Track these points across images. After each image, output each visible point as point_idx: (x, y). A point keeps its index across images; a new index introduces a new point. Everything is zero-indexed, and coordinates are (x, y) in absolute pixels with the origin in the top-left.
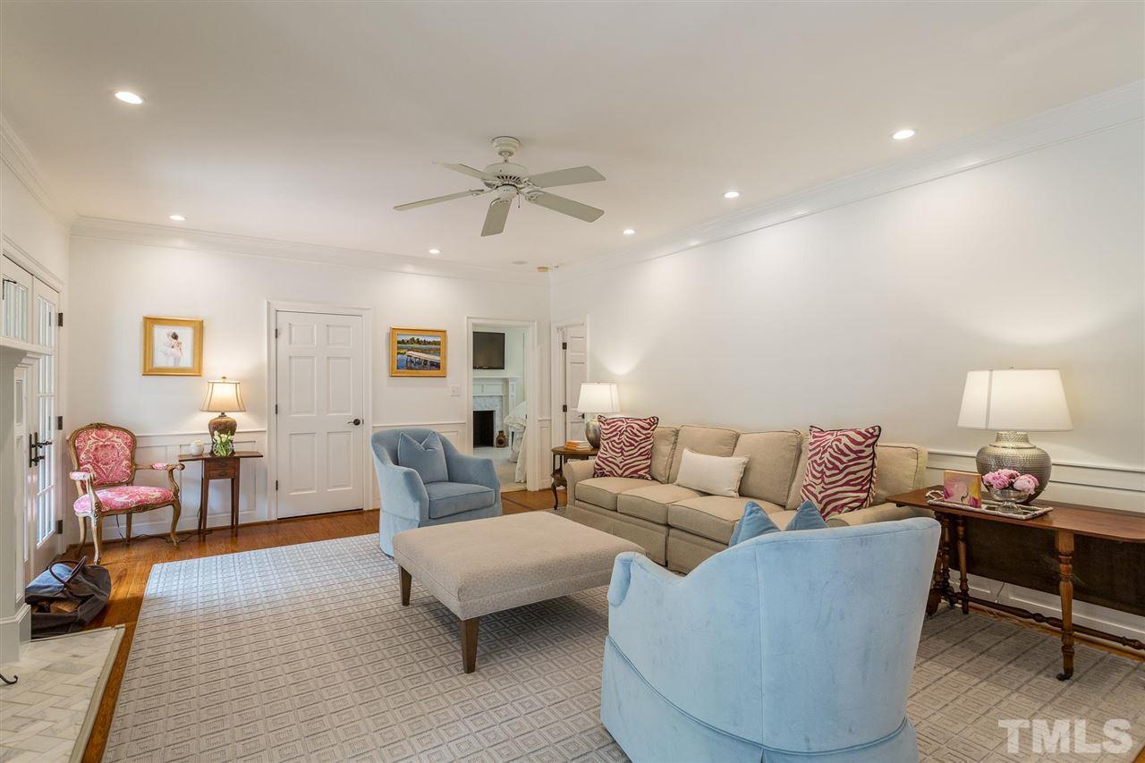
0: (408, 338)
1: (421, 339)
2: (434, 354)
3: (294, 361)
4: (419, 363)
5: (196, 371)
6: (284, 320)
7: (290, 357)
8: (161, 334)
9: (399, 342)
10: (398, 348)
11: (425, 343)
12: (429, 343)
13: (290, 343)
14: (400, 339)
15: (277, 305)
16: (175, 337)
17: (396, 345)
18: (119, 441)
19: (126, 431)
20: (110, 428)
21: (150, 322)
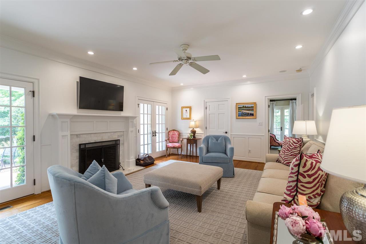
0: (242, 106)
1: (247, 106)
2: (251, 111)
3: (210, 115)
4: (246, 114)
5: (189, 119)
6: (208, 104)
7: (209, 114)
8: (184, 110)
9: (239, 108)
10: (239, 110)
11: (248, 107)
12: (250, 107)
13: (209, 110)
14: (239, 107)
15: (206, 100)
16: (186, 111)
17: (238, 109)
18: (176, 133)
19: (177, 131)
20: (176, 130)
21: (183, 108)
